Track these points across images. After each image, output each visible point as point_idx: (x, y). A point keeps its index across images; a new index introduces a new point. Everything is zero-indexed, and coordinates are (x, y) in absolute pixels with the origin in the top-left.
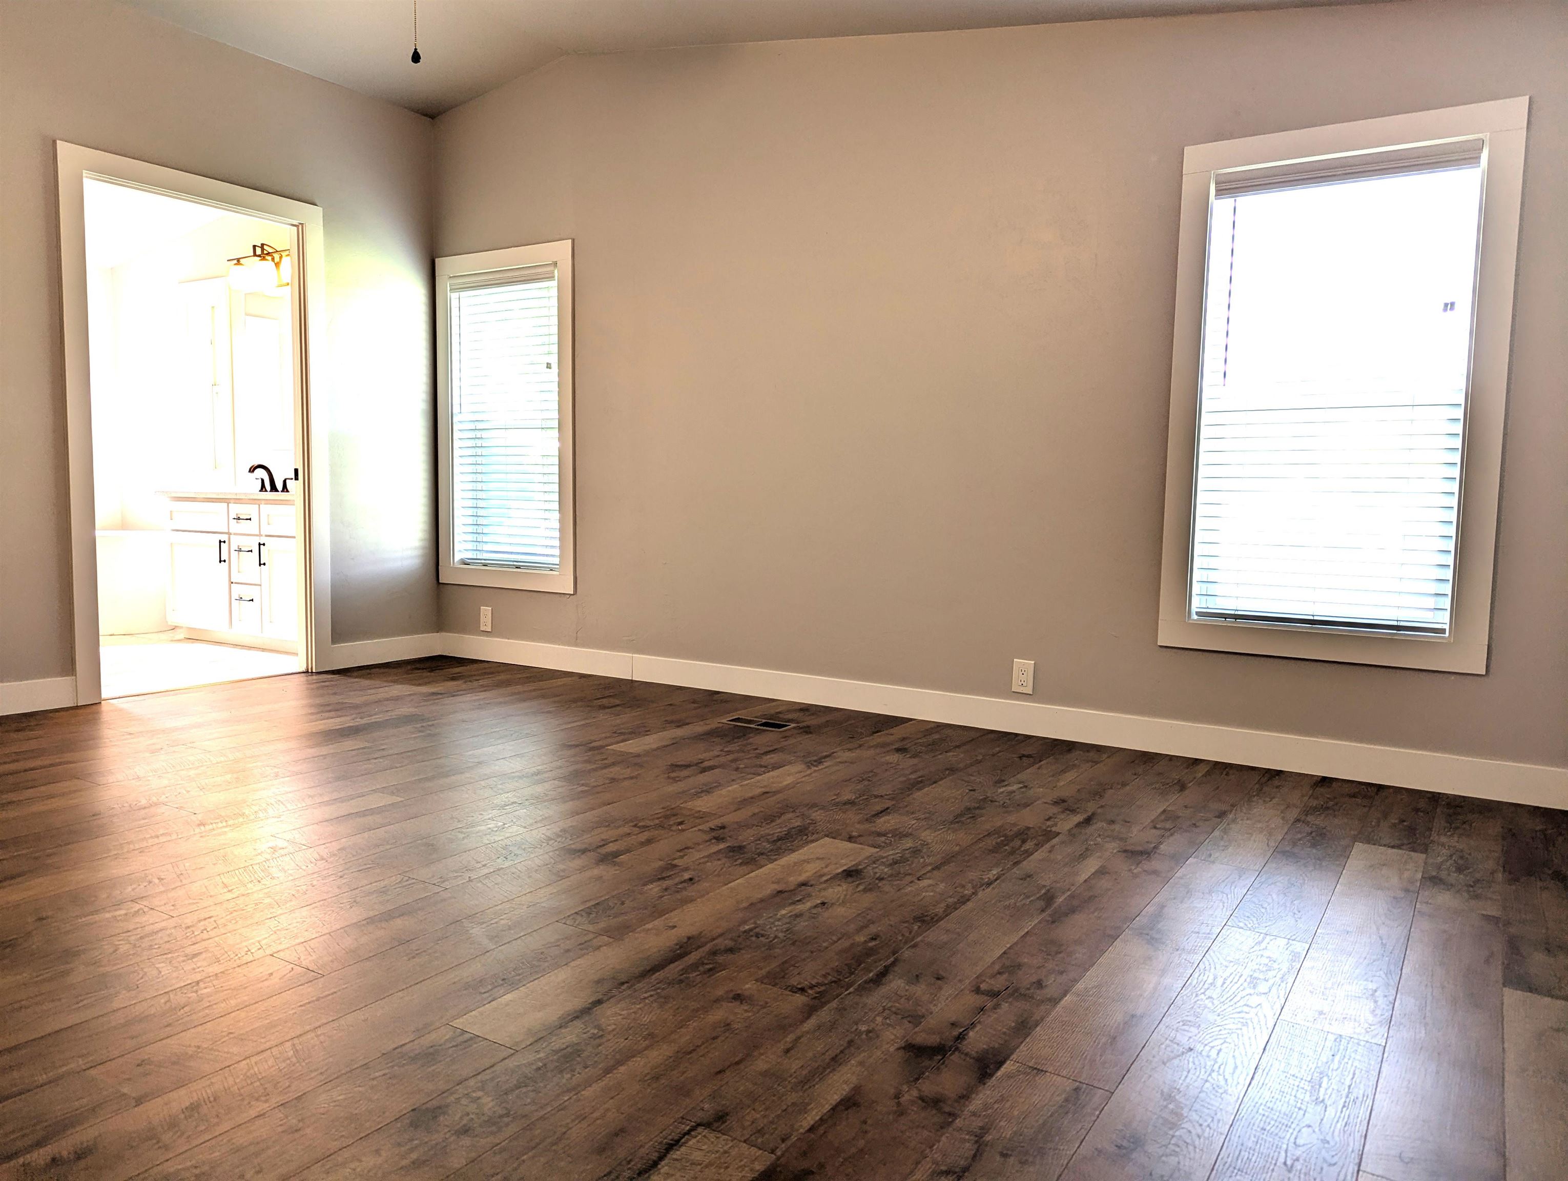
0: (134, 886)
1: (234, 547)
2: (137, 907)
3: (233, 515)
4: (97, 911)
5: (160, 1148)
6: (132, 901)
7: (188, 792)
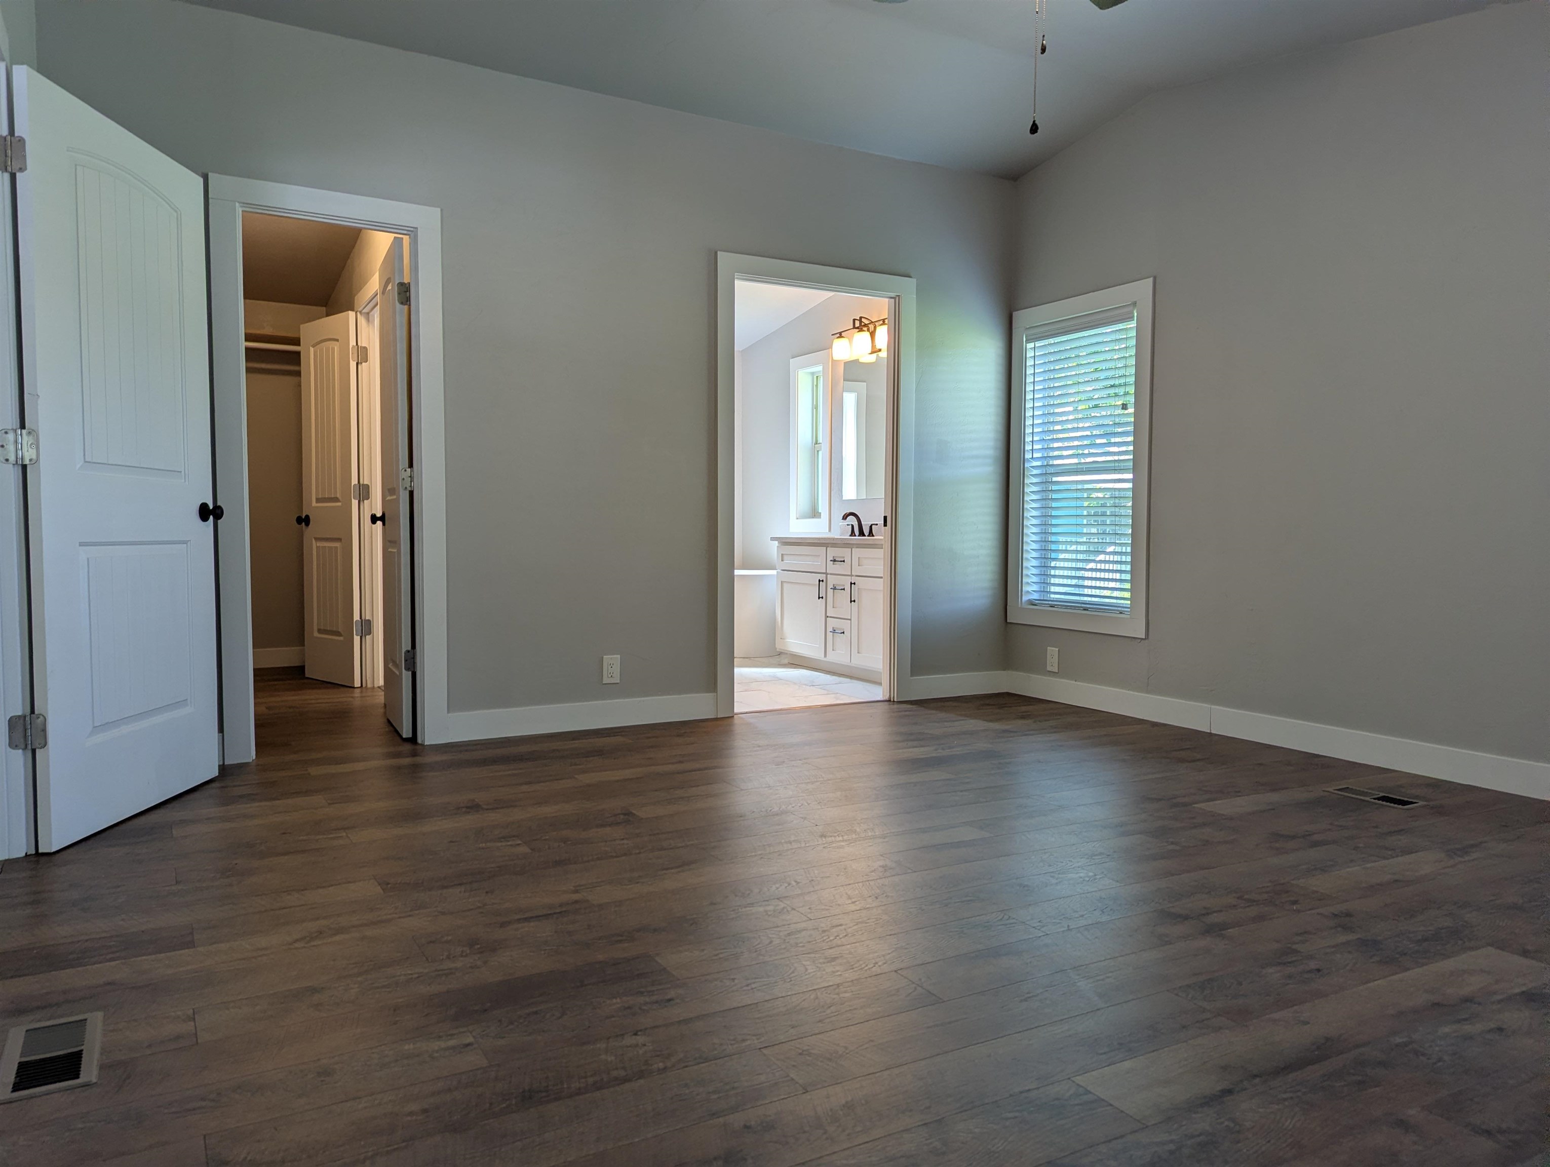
0: (777, 886)
1: (830, 586)
2: (782, 905)
3: (830, 558)
4: (753, 904)
5: (827, 1139)
6: (778, 899)
7: (809, 804)
